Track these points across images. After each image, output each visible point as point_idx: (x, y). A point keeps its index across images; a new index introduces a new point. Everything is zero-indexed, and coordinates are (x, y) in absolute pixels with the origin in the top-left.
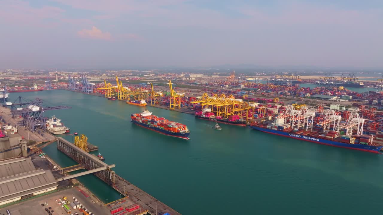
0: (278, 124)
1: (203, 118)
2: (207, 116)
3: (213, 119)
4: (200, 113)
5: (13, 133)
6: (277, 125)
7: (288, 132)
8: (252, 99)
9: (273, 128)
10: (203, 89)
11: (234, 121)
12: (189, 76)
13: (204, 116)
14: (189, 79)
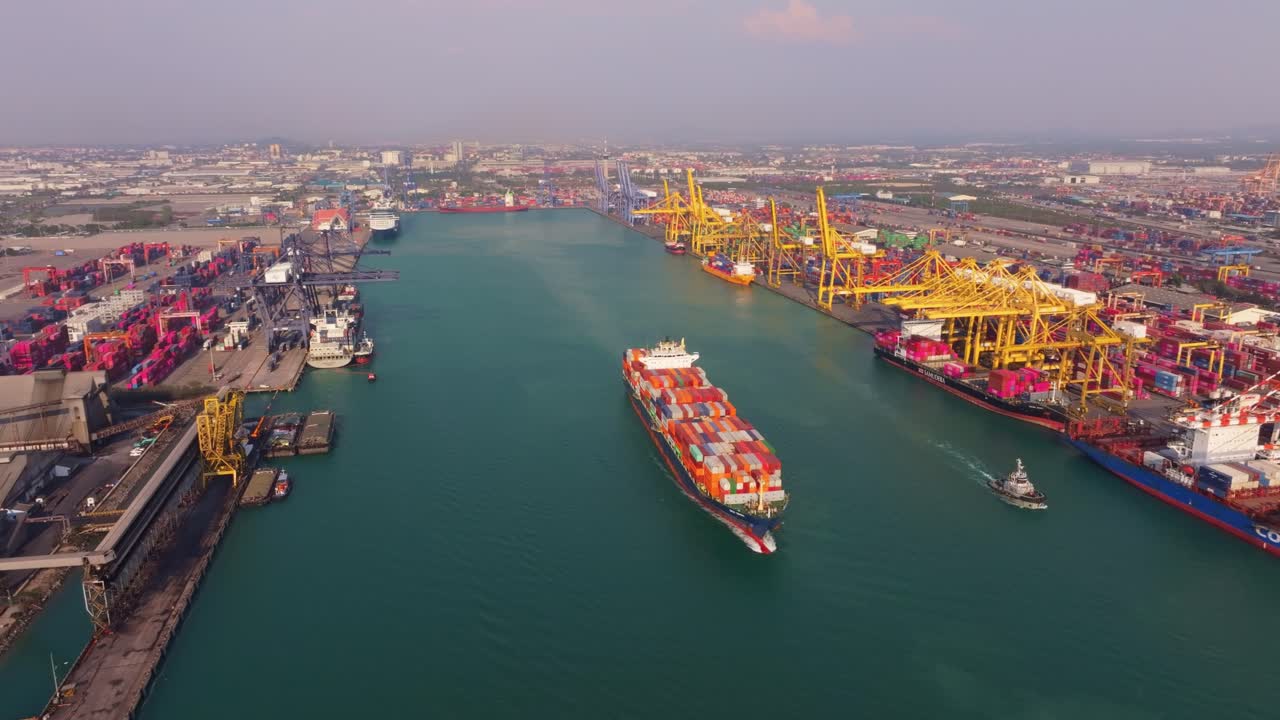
0: (1204, 455)
1: (899, 360)
2: (912, 357)
3: (931, 375)
4: (890, 338)
5: (223, 349)
6: (1197, 461)
7: (1250, 511)
8: (1263, 284)
9: (1172, 473)
10: (1070, 227)
11: (1010, 399)
12: (1089, 169)
13: (903, 353)
14: (1073, 180)
